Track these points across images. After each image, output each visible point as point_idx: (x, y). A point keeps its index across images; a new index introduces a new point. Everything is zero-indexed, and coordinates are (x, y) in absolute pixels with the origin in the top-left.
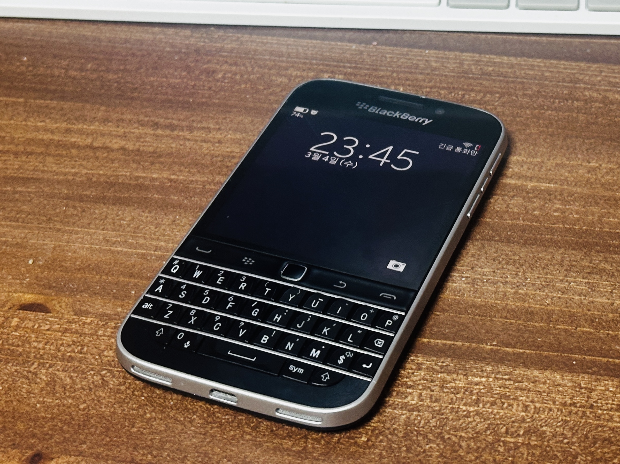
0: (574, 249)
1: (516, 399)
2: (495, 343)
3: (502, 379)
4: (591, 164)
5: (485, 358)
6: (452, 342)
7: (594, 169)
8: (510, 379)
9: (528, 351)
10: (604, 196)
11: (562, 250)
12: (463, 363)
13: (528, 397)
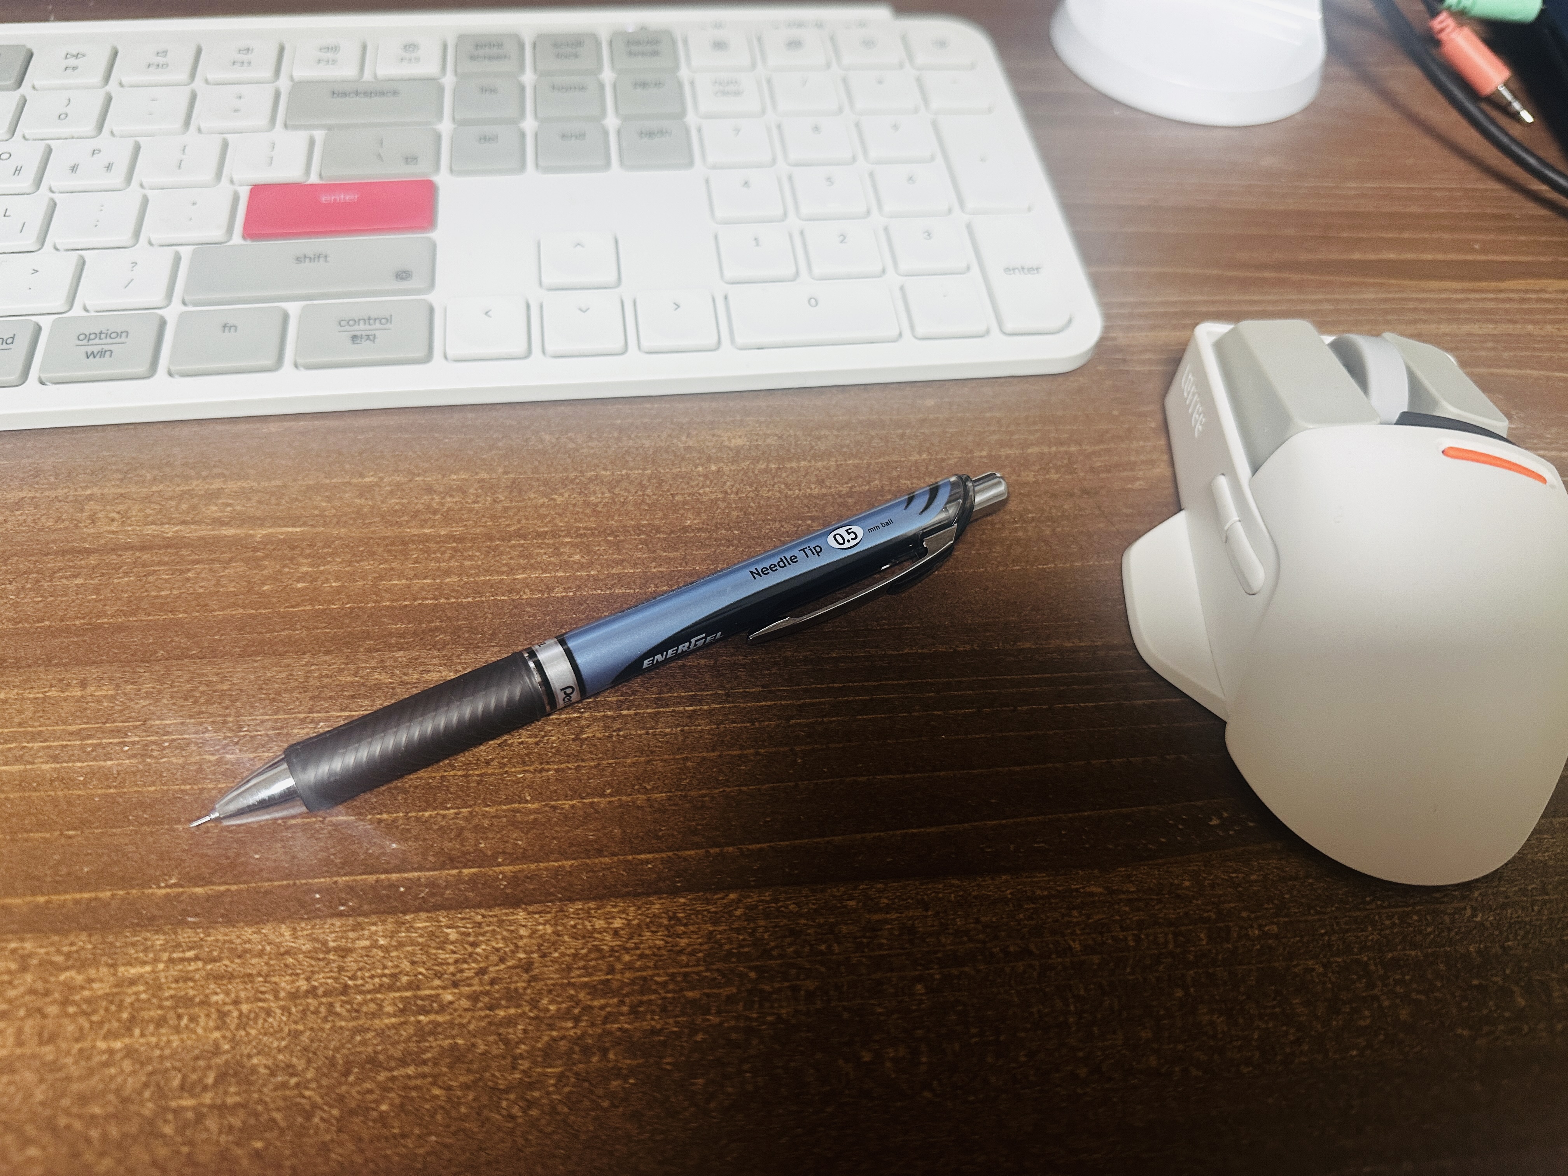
0: (327, 653)
1: (205, 1003)
2: (173, 881)
3: (182, 960)
4: (367, 480)
5: (153, 918)
6: (93, 895)
7: (370, 488)
8: (197, 958)
9: (234, 888)
10: (384, 538)
11: (307, 658)
12: (111, 938)
13: (227, 993)
